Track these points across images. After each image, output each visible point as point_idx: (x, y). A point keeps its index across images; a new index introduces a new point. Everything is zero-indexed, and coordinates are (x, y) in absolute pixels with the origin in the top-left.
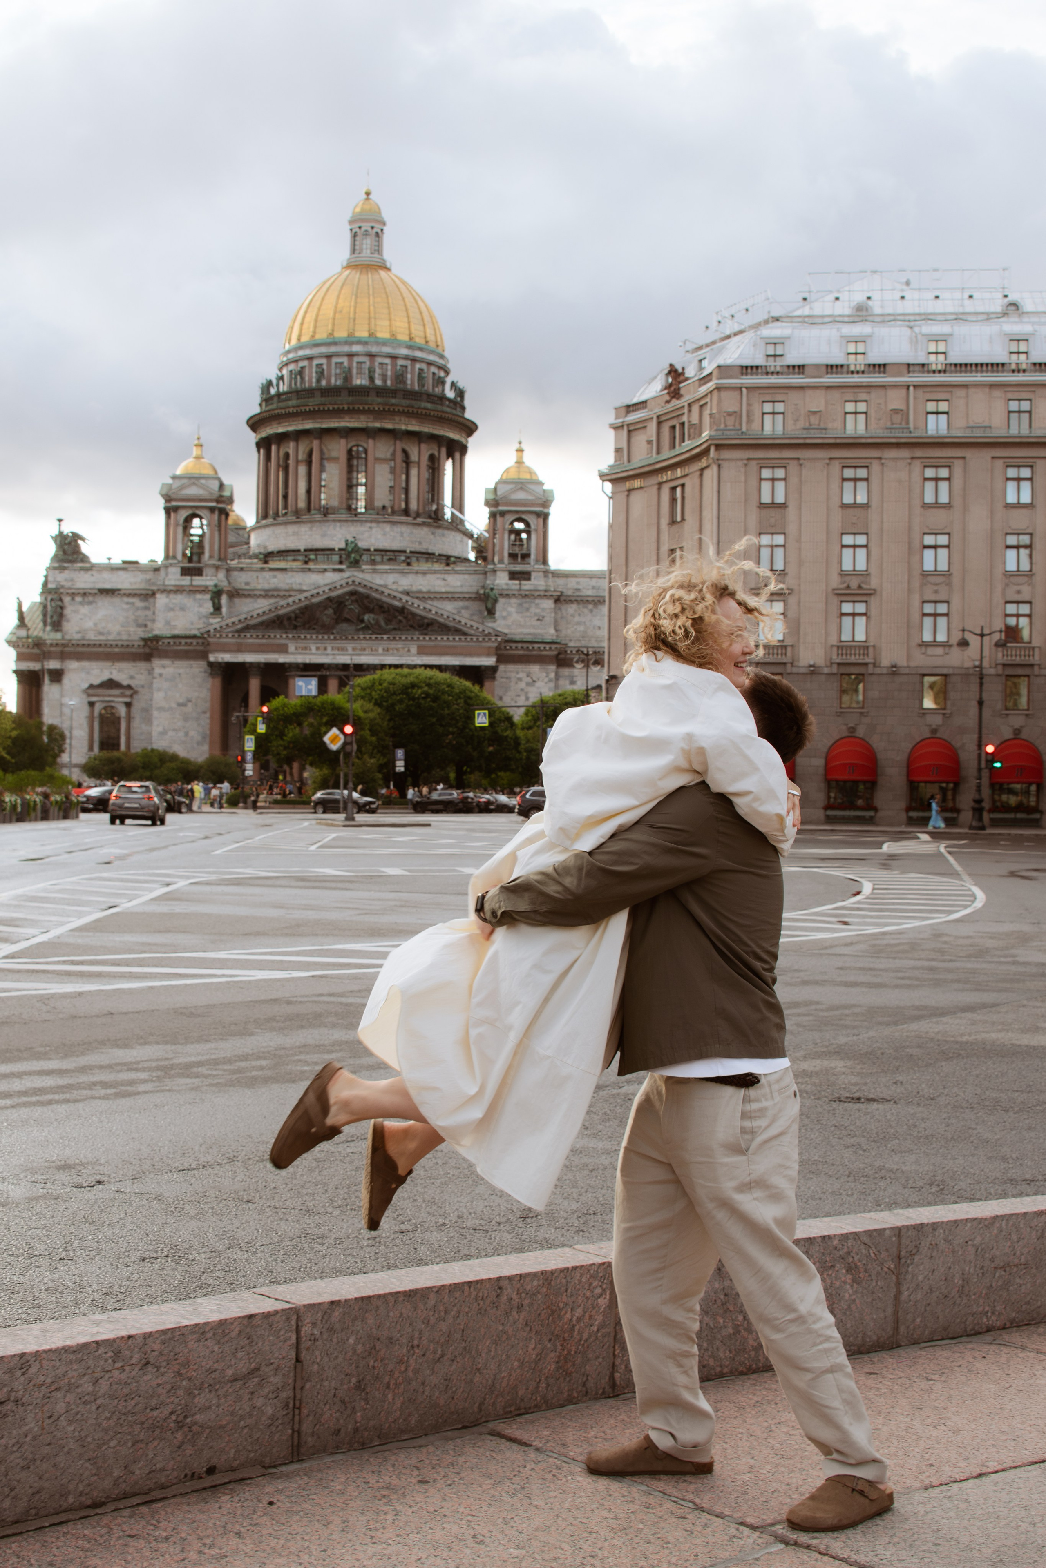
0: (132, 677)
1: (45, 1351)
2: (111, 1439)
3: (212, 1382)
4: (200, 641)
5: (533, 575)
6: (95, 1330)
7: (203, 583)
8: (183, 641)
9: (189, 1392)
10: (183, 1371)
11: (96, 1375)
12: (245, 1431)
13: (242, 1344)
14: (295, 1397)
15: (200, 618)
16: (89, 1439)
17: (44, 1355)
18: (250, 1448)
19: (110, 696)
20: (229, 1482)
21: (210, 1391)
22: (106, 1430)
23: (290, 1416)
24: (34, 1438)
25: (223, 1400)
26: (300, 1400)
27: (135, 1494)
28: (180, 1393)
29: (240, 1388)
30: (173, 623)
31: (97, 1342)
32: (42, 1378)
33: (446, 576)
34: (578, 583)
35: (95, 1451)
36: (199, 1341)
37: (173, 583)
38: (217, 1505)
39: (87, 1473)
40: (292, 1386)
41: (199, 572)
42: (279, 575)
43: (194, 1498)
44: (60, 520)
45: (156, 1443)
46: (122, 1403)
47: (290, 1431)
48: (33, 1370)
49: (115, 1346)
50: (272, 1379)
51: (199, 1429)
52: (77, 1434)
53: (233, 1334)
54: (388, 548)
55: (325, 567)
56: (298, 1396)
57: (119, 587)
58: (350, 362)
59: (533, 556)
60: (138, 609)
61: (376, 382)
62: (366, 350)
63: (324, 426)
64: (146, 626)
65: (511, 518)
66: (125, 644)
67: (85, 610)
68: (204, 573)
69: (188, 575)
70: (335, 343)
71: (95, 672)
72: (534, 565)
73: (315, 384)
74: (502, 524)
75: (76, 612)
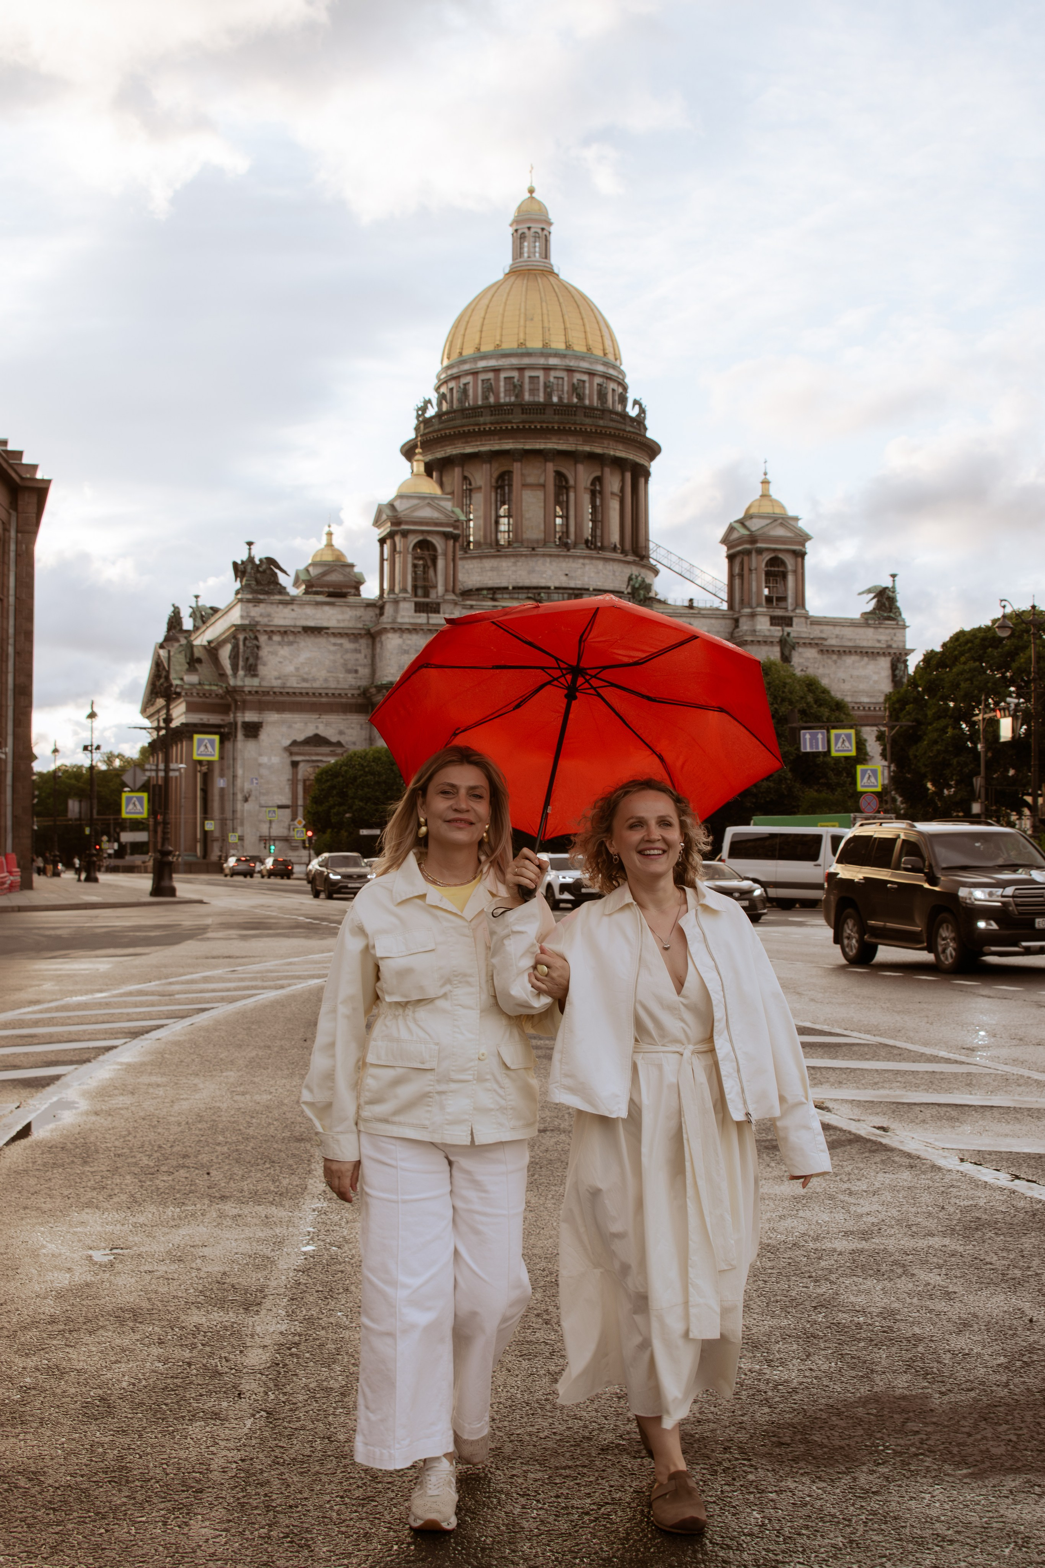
0: (341, 733)
5: (795, 620)
7: (442, 621)
19: (318, 754)
33: (692, 620)
34: (822, 631)
37: (407, 620)
41: (435, 608)
44: (250, 544)
54: (602, 588)
57: (325, 624)
58: (547, 376)
59: (790, 600)
60: (347, 651)
61: (575, 400)
62: (564, 363)
63: (527, 447)
64: (356, 671)
65: (767, 556)
66: (337, 692)
67: (284, 651)
68: (441, 611)
69: (423, 612)
70: (529, 354)
71: (298, 726)
72: (794, 610)
73: (507, 400)
74: (760, 563)
75: (274, 653)
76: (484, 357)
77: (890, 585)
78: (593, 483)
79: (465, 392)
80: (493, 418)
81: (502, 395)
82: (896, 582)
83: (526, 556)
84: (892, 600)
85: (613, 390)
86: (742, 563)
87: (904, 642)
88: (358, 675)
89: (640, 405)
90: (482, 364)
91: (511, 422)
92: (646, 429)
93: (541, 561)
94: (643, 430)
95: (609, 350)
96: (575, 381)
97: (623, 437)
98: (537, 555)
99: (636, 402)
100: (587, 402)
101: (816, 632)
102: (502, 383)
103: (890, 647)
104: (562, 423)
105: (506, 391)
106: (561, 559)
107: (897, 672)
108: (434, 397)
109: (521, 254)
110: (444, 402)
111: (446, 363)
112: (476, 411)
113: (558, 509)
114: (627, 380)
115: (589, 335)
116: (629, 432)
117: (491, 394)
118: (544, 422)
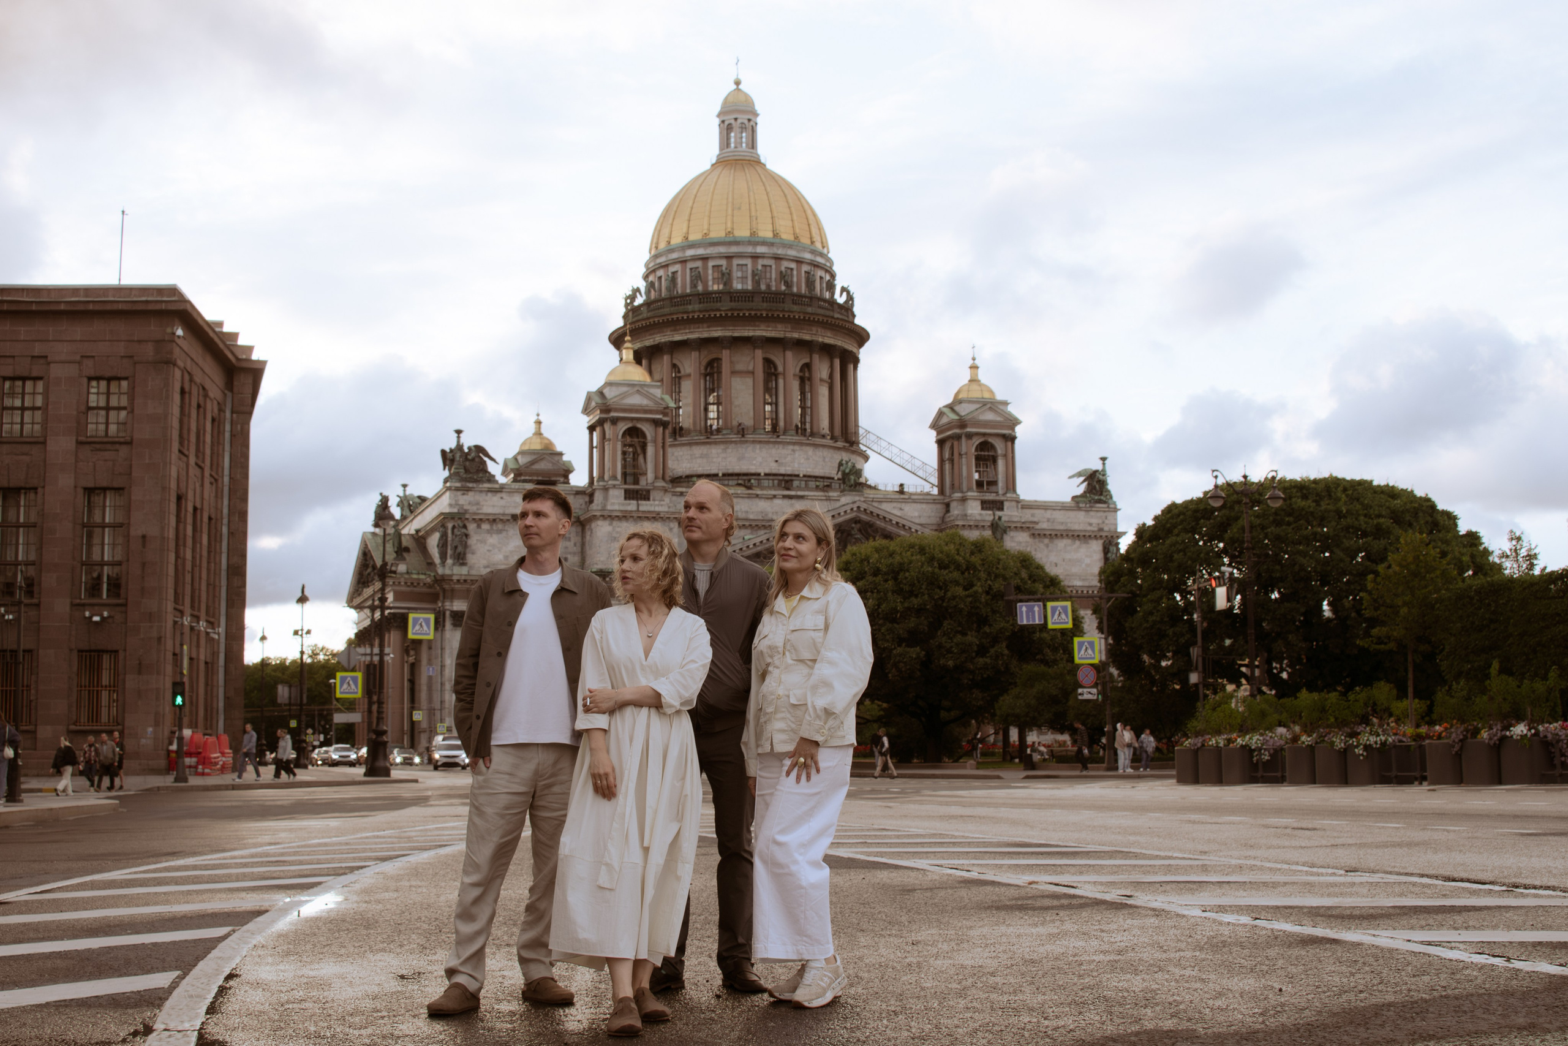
5: (1006, 504)
7: (652, 509)
33: (903, 506)
34: (1033, 515)
37: (616, 507)
41: (644, 496)
44: (459, 432)
54: (812, 474)
55: (774, 492)
58: (754, 264)
59: (1001, 484)
61: (783, 288)
62: (771, 252)
63: (736, 334)
65: (977, 441)
67: (493, 540)
68: (651, 498)
69: (633, 499)
70: (736, 243)
72: (1004, 494)
73: (715, 288)
74: (969, 448)
75: (483, 542)
76: (692, 246)
77: (1099, 467)
78: (801, 370)
79: (673, 279)
80: (701, 305)
81: (710, 283)
82: (1107, 465)
83: (735, 442)
84: (1103, 483)
85: (821, 278)
86: (952, 448)
87: (1116, 525)
89: (848, 292)
90: (690, 253)
91: (720, 310)
92: (854, 316)
93: (750, 447)
94: (851, 317)
95: (817, 238)
96: (783, 269)
97: (831, 324)
98: (747, 441)
99: (843, 289)
100: (795, 290)
101: (1027, 516)
102: (710, 271)
103: (1101, 530)
104: (770, 310)
105: (714, 279)
106: (771, 445)
107: (1109, 555)
108: (642, 285)
109: (728, 145)
110: (652, 291)
111: (653, 252)
112: (684, 299)
113: (767, 397)
114: (835, 268)
115: (796, 223)
116: (838, 319)
117: (699, 282)
118: (751, 309)
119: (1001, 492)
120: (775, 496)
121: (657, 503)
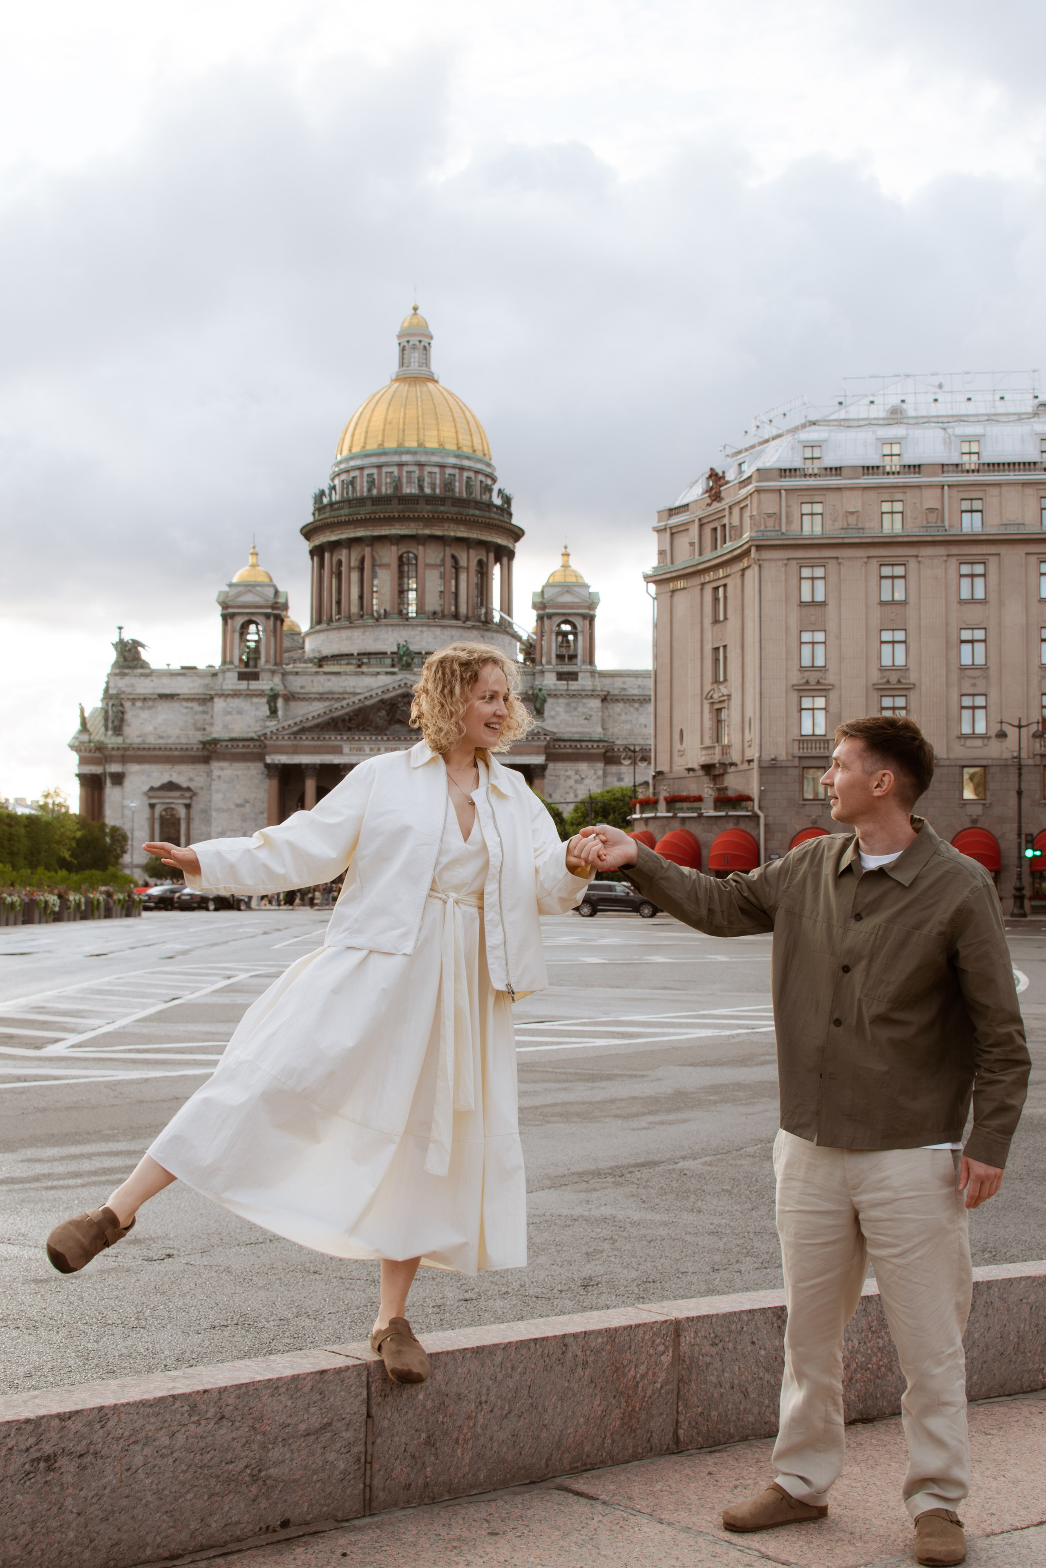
0: (191, 780)
1: (123, 1405)
2: (188, 1492)
3: (285, 1437)
4: (257, 743)
5: (580, 675)
6: (171, 1385)
7: (260, 687)
8: (241, 744)
9: (263, 1446)
10: (257, 1426)
11: (172, 1429)
12: (318, 1485)
13: (314, 1399)
14: (366, 1451)
15: (257, 721)
16: (166, 1492)
17: (122, 1409)
18: (323, 1502)
19: (170, 798)
20: (303, 1535)
21: (284, 1446)
22: (183, 1483)
23: (362, 1471)
24: (113, 1491)
25: (296, 1454)
26: (372, 1455)
27: (212, 1547)
28: (255, 1446)
29: (313, 1443)
30: (230, 727)
31: (173, 1396)
32: (121, 1431)
34: (624, 683)
35: (172, 1504)
36: (273, 1395)
37: (230, 687)
38: (292, 1557)
39: (164, 1526)
40: (363, 1441)
41: (255, 676)
42: (333, 678)
43: (269, 1550)
44: (120, 628)
45: (231, 1496)
46: (198, 1457)
47: (362, 1486)
48: (111, 1423)
49: (191, 1400)
50: (344, 1434)
51: (273, 1483)
52: (154, 1486)
53: (306, 1390)
55: (378, 670)
56: (370, 1451)
57: (178, 692)
59: (580, 657)
60: (196, 713)
62: (415, 459)
63: (376, 533)
64: (204, 729)
65: (558, 620)
66: (184, 747)
67: (145, 714)
68: (261, 678)
69: (245, 679)
70: (385, 454)
71: (156, 774)
72: (583, 666)
73: (366, 493)
75: (137, 716)
80: (351, 510)
83: (371, 626)
88: (206, 733)
93: (384, 630)
95: (465, 444)
96: (426, 474)
98: (380, 625)
100: (437, 491)
106: (402, 628)
109: (405, 363)
115: (442, 433)
116: (469, 515)
119: (579, 664)
120: (378, 673)
121: (265, 682)
